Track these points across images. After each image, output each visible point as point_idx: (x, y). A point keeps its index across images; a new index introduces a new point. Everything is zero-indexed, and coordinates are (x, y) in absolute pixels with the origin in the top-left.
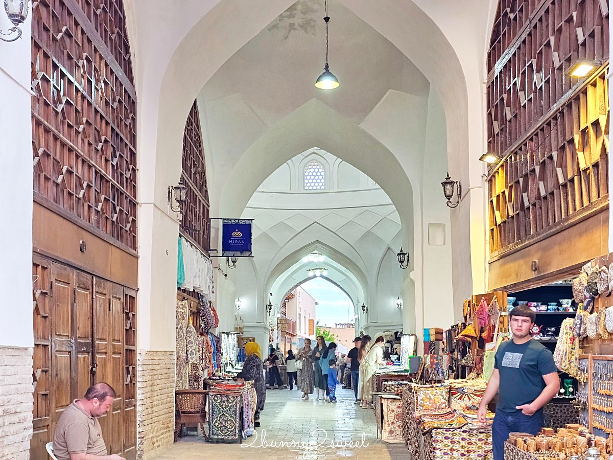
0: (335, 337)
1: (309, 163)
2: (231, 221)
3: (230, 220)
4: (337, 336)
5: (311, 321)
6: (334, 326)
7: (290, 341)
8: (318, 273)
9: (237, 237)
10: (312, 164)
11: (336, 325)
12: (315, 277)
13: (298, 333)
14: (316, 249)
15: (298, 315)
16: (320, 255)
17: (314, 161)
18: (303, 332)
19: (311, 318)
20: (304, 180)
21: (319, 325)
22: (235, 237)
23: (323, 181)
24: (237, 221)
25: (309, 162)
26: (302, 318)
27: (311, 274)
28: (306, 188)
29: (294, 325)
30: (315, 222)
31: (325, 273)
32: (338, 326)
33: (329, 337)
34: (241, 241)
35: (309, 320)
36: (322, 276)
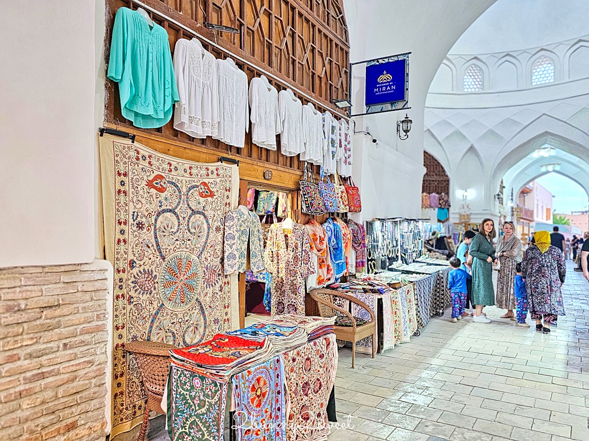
0: (570, 221)
1: (538, 61)
2: (378, 62)
3: (377, 60)
4: (572, 221)
5: (548, 210)
6: (570, 214)
7: (528, 225)
8: (550, 168)
9: (385, 83)
10: (541, 60)
11: (572, 212)
12: (548, 172)
13: (535, 218)
14: (546, 143)
15: (535, 206)
16: (552, 150)
17: (543, 57)
18: (540, 217)
19: (548, 207)
20: (532, 77)
21: (555, 213)
22: (382, 83)
23: (552, 74)
24: (386, 60)
25: (537, 59)
26: (540, 208)
27: (544, 169)
28: (534, 84)
29: (532, 213)
30: (544, 114)
31: (558, 168)
32: (574, 214)
33: (565, 221)
34: (391, 88)
35: (547, 209)
36: (554, 171)
